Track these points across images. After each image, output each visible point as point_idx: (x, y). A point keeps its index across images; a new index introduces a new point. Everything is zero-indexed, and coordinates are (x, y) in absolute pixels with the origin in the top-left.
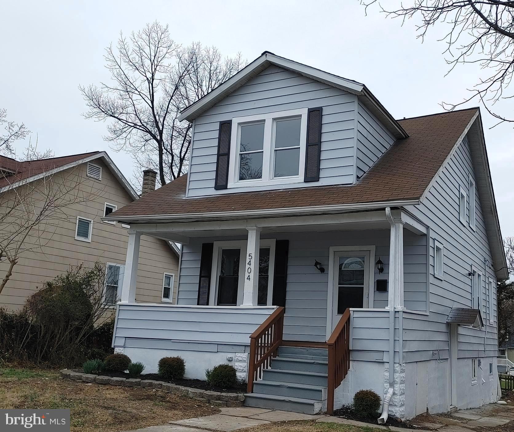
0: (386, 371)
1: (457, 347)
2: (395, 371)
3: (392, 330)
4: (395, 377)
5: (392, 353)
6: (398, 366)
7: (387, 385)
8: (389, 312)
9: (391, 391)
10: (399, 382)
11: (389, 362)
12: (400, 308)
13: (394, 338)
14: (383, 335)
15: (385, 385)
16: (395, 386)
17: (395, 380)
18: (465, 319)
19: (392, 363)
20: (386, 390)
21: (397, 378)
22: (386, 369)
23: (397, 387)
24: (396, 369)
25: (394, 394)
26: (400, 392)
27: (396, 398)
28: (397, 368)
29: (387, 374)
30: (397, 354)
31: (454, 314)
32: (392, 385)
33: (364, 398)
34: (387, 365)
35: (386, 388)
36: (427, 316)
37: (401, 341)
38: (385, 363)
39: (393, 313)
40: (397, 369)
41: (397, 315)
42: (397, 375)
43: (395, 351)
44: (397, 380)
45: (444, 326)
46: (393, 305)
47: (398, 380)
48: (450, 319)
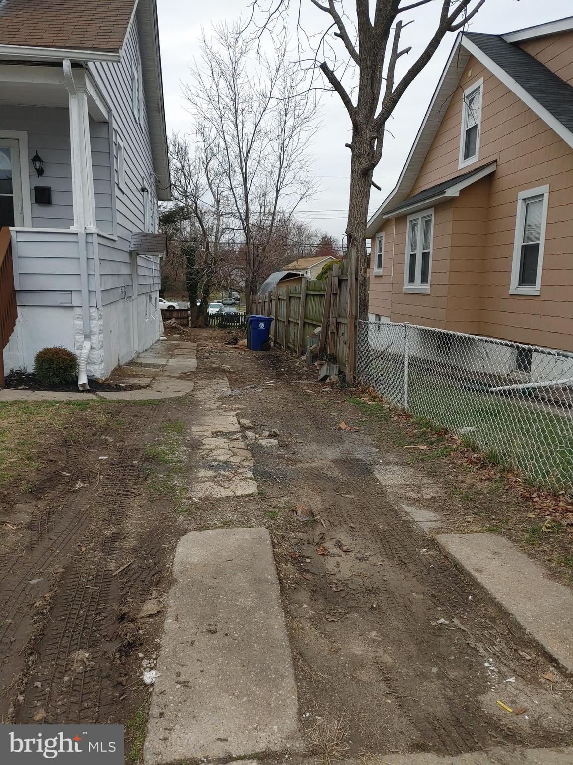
0: (77, 318)
1: (137, 281)
2: (91, 318)
3: (83, 260)
4: (92, 326)
5: (85, 293)
6: (95, 311)
7: (80, 338)
8: (77, 234)
9: (87, 344)
10: (98, 332)
11: (81, 307)
12: (92, 228)
13: (87, 272)
14: (69, 267)
15: (77, 337)
16: (92, 337)
17: (91, 329)
18: (152, 247)
19: (88, 307)
20: (78, 344)
21: (94, 327)
22: (76, 316)
23: (95, 339)
24: (92, 316)
25: (92, 348)
26: (100, 345)
27: (94, 353)
28: (94, 313)
29: (79, 323)
30: (93, 294)
31: (137, 240)
32: (87, 337)
33: (53, 358)
34: (78, 311)
35: (78, 342)
36: (115, 241)
37: (98, 277)
38: (74, 308)
39: (84, 236)
40: (94, 315)
41: (90, 239)
42: (94, 323)
43: (89, 291)
44: (94, 330)
45: (127, 255)
46: (83, 224)
47: (96, 330)
48: (133, 246)
